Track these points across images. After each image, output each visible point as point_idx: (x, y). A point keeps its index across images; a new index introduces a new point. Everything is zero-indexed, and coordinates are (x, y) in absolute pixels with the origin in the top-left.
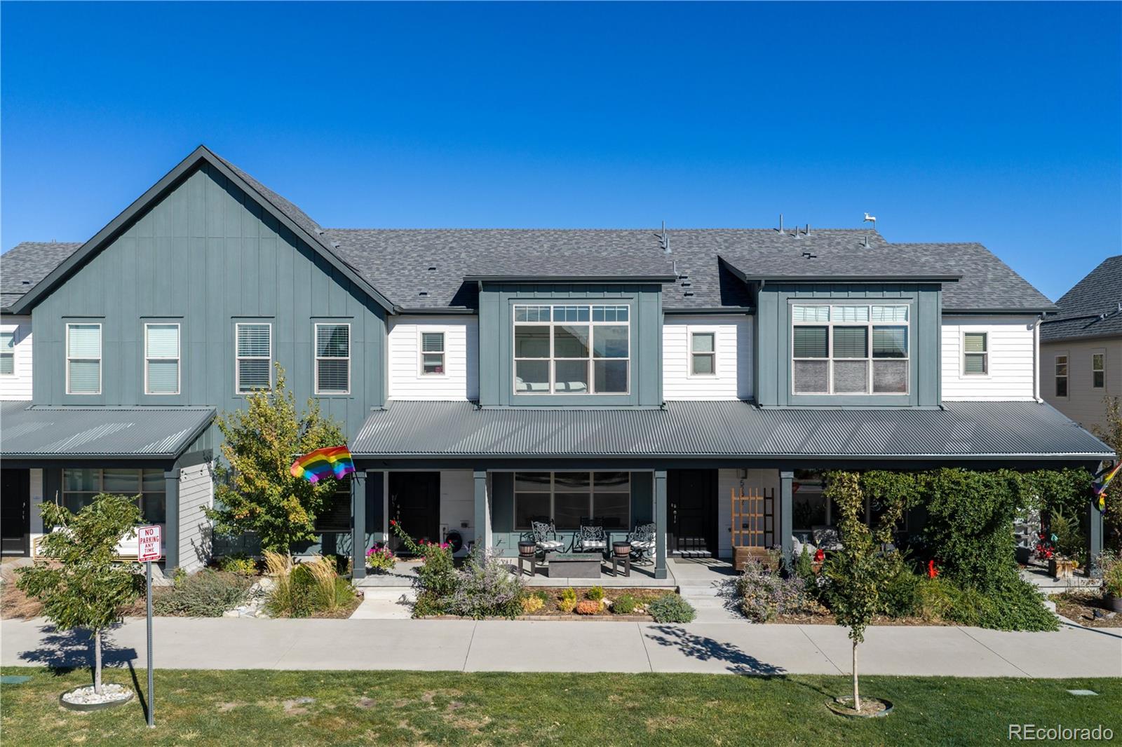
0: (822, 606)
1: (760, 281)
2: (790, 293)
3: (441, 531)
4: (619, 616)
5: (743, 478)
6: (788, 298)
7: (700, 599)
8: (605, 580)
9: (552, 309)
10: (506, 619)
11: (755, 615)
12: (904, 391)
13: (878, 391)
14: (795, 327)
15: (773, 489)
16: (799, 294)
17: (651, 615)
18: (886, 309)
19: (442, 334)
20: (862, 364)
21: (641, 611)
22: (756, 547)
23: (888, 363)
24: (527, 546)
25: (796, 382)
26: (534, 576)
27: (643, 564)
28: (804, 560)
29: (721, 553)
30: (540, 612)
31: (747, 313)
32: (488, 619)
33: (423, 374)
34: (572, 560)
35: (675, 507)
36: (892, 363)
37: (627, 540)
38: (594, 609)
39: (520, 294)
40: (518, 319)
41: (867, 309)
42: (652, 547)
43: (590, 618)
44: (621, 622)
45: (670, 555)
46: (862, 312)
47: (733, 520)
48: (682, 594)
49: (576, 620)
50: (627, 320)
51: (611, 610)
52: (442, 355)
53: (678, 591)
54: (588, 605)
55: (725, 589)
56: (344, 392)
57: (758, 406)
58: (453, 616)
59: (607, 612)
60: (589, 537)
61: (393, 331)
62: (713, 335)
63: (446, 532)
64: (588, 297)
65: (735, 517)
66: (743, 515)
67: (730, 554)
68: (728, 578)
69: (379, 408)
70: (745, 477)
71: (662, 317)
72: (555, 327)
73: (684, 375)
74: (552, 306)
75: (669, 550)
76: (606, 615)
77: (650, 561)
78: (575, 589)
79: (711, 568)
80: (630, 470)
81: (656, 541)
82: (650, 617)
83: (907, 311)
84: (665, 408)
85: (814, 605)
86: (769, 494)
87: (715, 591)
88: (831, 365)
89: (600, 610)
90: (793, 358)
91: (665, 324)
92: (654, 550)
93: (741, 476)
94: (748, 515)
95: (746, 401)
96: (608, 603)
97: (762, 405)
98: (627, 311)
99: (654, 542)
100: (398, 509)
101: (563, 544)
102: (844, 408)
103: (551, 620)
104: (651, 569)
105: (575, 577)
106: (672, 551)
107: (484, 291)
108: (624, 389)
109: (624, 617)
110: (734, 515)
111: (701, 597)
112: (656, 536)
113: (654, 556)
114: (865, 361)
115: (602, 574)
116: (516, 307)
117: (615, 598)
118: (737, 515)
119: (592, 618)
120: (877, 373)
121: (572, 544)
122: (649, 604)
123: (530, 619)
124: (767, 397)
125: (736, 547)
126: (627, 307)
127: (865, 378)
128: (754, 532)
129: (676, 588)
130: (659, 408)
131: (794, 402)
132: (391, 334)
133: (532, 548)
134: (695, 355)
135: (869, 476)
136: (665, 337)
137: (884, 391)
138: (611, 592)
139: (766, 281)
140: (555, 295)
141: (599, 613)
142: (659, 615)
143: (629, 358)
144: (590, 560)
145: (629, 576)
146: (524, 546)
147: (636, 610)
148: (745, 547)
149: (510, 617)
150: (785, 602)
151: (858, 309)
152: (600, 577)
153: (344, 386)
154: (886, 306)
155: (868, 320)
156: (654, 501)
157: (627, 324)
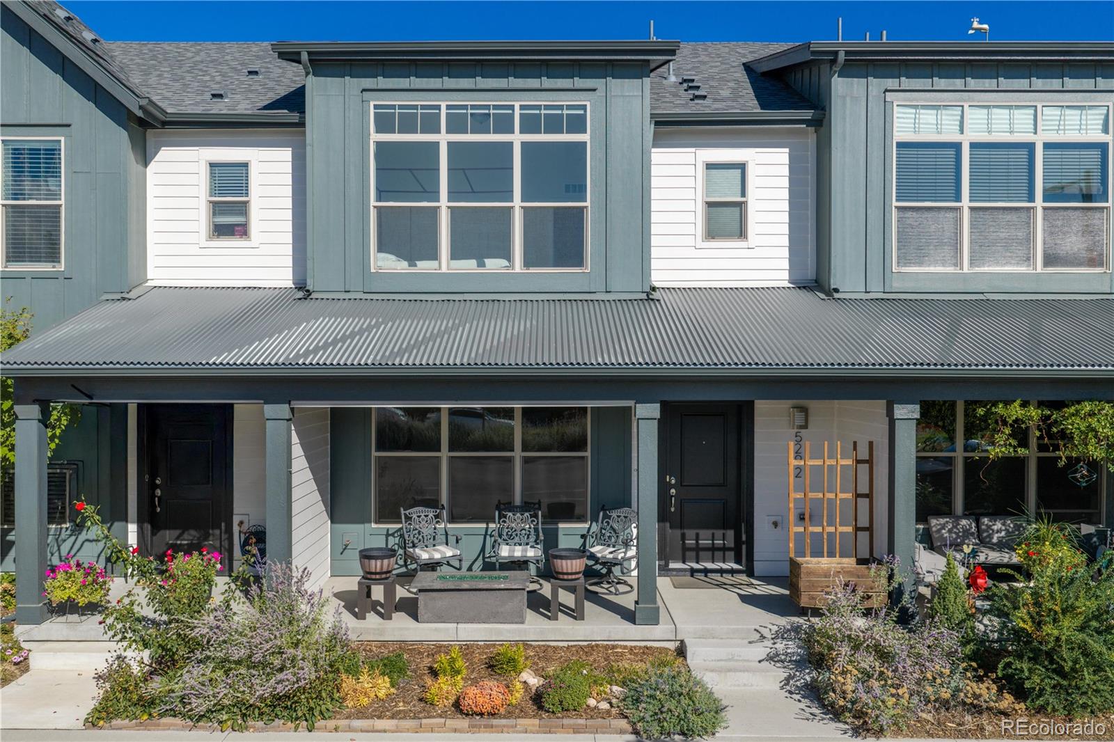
0: (1006, 695)
1: (836, 53)
2: (890, 80)
3: (236, 529)
4: (555, 721)
5: (801, 427)
6: (887, 90)
7: (730, 670)
8: (535, 628)
9: (444, 112)
10: (296, 729)
11: (860, 715)
12: (1101, 265)
13: (1052, 266)
14: (900, 145)
15: (871, 444)
16: (906, 83)
17: (626, 717)
18: (1068, 112)
19: (245, 165)
20: (1023, 215)
21: (604, 706)
22: (837, 559)
23: (1070, 213)
24: (376, 558)
25: (899, 249)
26: (390, 618)
27: (612, 589)
28: (951, 588)
29: (758, 567)
30: (380, 709)
31: (808, 123)
32: (256, 730)
33: (210, 238)
34: (465, 586)
35: (673, 482)
36: (1077, 213)
37: (584, 545)
38: (499, 702)
39: (382, 82)
40: (379, 130)
41: (1032, 112)
42: (630, 559)
43: (486, 726)
44: (558, 735)
45: (665, 570)
46: (1023, 118)
47: (791, 505)
48: (692, 660)
49: (455, 731)
50: (585, 132)
51: (538, 699)
52: (246, 203)
53: (681, 652)
54: (488, 692)
55: (780, 646)
56: (54, 267)
57: (830, 292)
58: (178, 721)
59: (530, 707)
60: (510, 538)
61: (156, 159)
62: (742, 167)
63: (245, 527)
64: (511, 86)
65: (795, 499)
66: (811, 495)
67: (785, 570)
68: (784, 621)
69: (119, 296)
70: (806, 427)
71: (650, 129)
72: (449, 143)
73: (690, 241)
74: (443, 105)
75: (663, 563)
76: (526, 716)
77: (625, 583)
78: (468, 649)
79: (746, 599)
80: (589, 404)
81: (637, 546)
82: (623, 723)
83: (1107, 115)
84: (656, 295)
85: (986, 691)
86: (863, 454)
87: (761, 650)
88: (966, 214)
89: (514, 701)
90: (895, 203)
91: (654, 146)
92: (634, 563)
93: (798, 423)
94: (821, 495)
95: (804, 287)
96: (534, 681)
97: (836, 290)
98: (585, 115)
99: (634, 548)
100: (157, 486)
101: (459, 552)
102: (991, 297)
103: (397, 730)
104: (628, 601)
105: (471, 621)
106: (667, 565)
107: (315, 75)
108: (579, 262)
109: (566, 721)
110: (794, 495)
111: (731, 664)
112: (638, 537)
113: (635, 573)
114: (1028, 209)
115: (530, 615)
116: (376, 107)
117: (551, 670)
118: (800, 495)
119: (492, 726)
120: (1050, 231)
121: (483, 549)
122: (623, 684)
123: (350, 729)
124: (846, 277)
125: (799, 559)
126: (584, 107)
127: (1028, 240)
128: (832, 529)
129: (678, 643)
130: (644, 296)
131: (897, 285)
132: (152, 167)
133: (386, 561)
134: (710, 205)
135: (1077, 413)
136: (655, 170)
137: (1063, 265)
138: (544, 653)
139: (847, 53)
140: (449, 82)
141: (513, 712)
142: (642, 719)
143: (588, 204)
144: (502, 586)
145: (583, 619)
146: (369, 558)
147: (592, 702)
148: (815, 560)
149: (305, 723)
150: (918, 683)
151: (1016, 112)
152: (523, 623)
153: (53, 256)
154: (1068, 107)
155: (1035, 133)
156: (634, 466)
157: (584, 138)
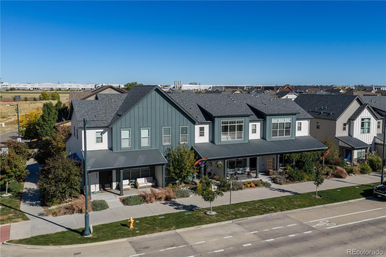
6: (271, 118)
12: (290, 135)
13: (286, 136)
14: (272, 123)
19: (204, 127)
21: (261, 185)
23: (287, 130)
25: (272, 135)
31: (263, 120)
33: (200, 137)
39: (223, 118)
40: (222, 124)
41: (284, 119)
52: (204, 132)
55: (269, 179)
57: (266, 140)
62: (256, 125)
64: (236, 118)
69: (194, 146)
72: (229, 125)
73: (251, 134)
74: (229, 121)
79: (261, 175)
83: (291, 119)
88: (278, 131)
90: (272, 130)
94: (270, 164)
95: (262, 139)
98: (243, 121)
102: (280, 140)
108: (242, 138)
114: (284, 130)
116: (222, 121)
119: (255, 188)
124: (268, 138)
125: (269, 170)
127: (284, 133)
128: (271, 167)
131: (272, 139)
134: (252, 129)
140: (229, 118)
143: (243, 131)
144: (245, 176)
145: (251, 178)
153: (186, 141)
154: (287, 119)
155: (284, 122)
157: (243, 124)
